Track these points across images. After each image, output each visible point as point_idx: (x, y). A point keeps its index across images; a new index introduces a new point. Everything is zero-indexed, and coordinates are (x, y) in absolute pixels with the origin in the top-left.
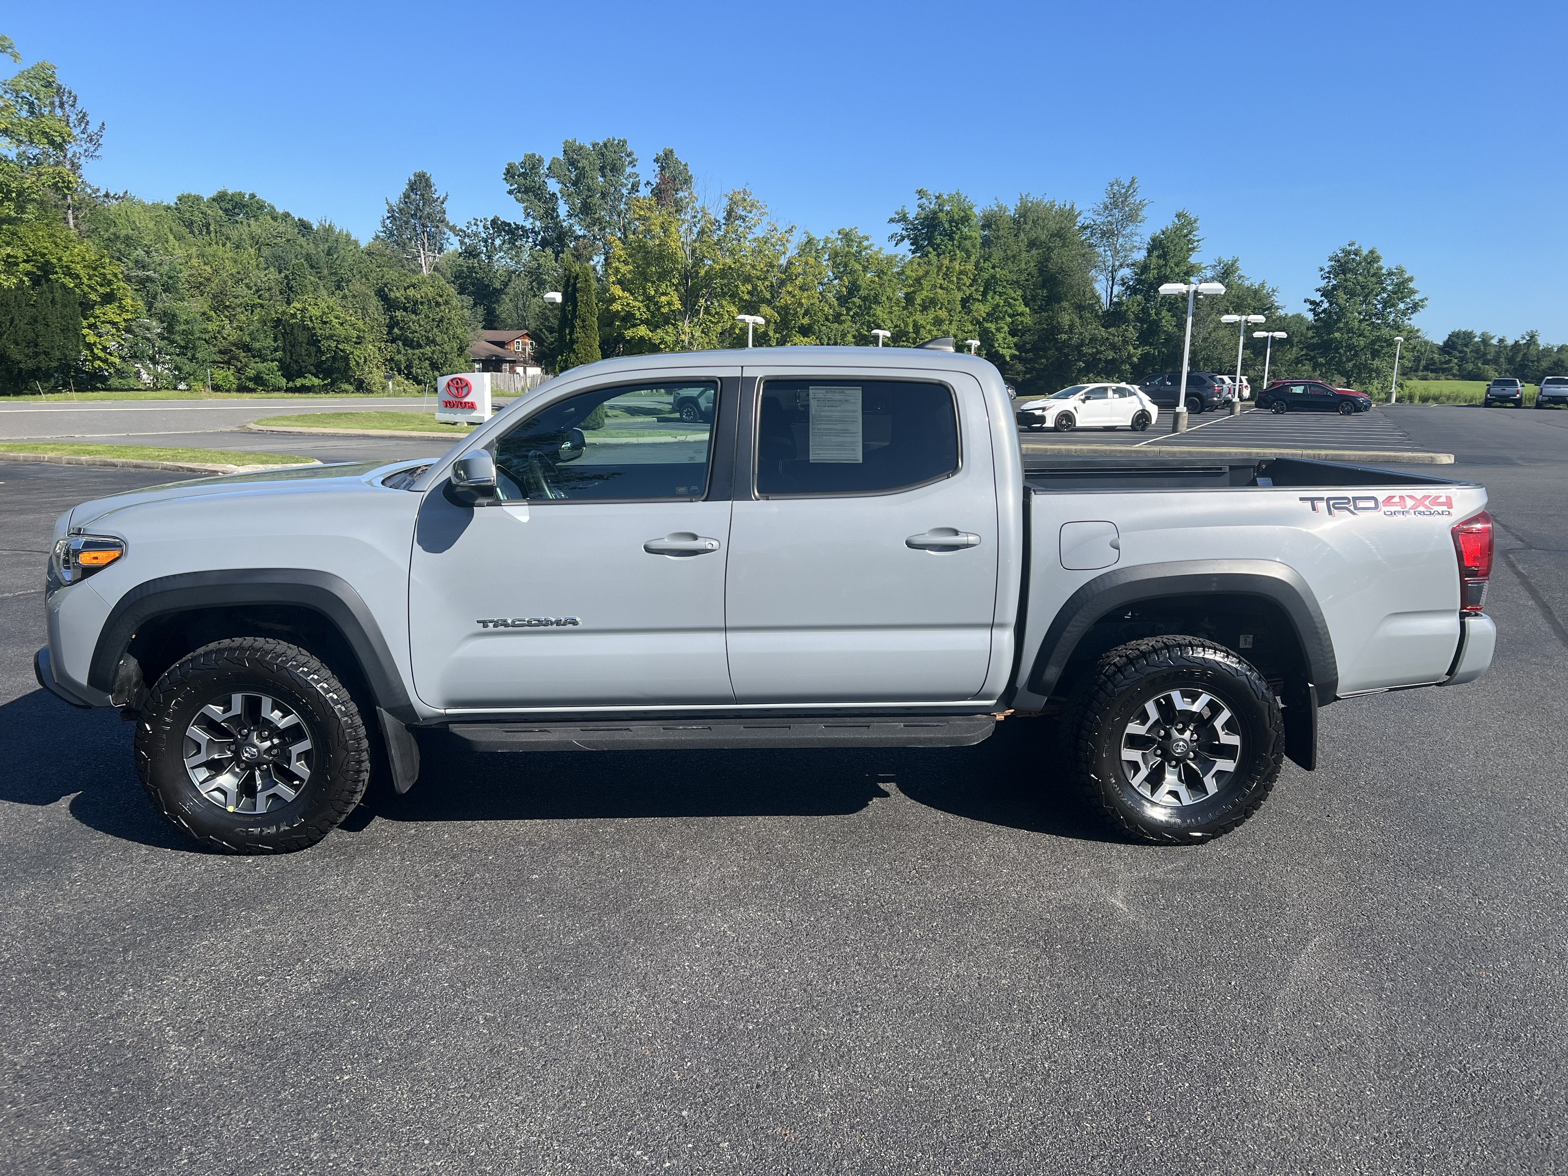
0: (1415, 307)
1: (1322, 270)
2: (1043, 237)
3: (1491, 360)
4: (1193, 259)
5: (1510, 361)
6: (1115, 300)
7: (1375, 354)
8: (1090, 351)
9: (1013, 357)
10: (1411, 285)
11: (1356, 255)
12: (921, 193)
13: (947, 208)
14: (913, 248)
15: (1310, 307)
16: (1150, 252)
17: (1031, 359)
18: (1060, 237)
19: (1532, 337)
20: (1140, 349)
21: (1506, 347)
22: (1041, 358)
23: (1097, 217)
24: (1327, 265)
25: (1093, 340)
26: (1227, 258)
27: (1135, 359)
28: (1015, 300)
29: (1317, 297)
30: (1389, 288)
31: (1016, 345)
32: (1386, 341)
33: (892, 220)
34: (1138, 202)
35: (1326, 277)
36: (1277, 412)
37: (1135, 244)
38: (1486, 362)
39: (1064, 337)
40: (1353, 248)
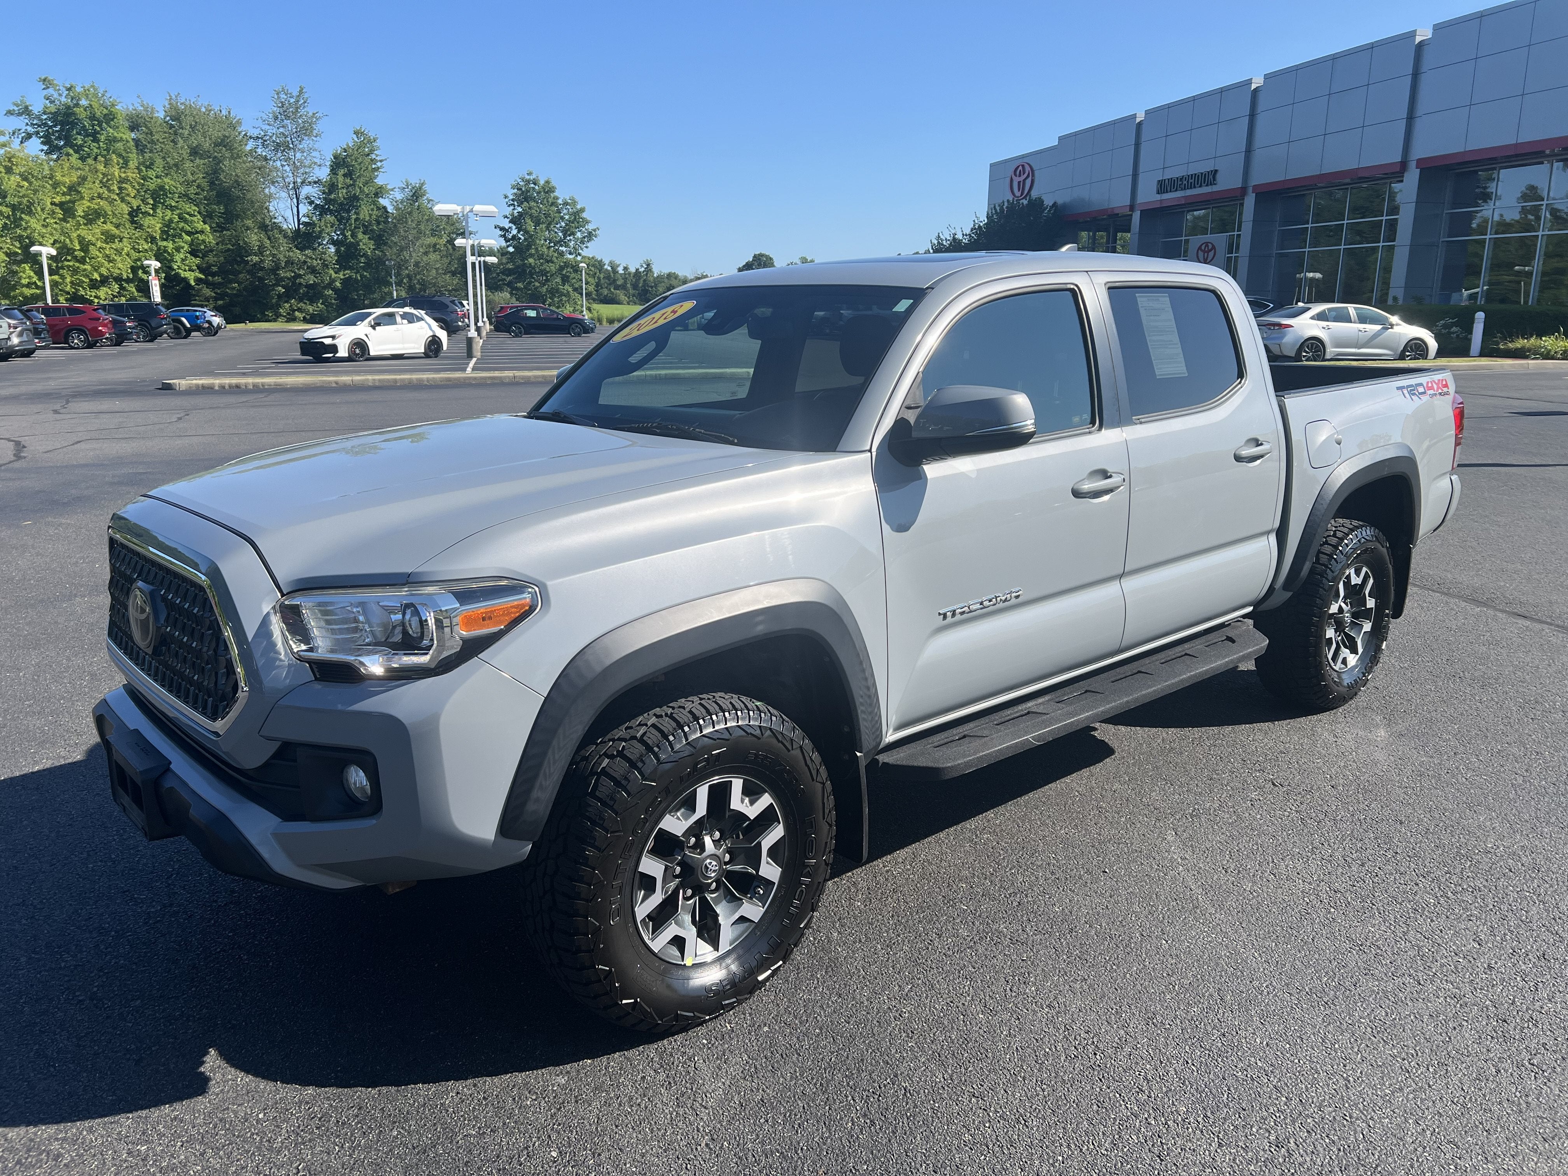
0: (590, 236)
1: (506, 197)
2: (207, 146)
3: (620, 286)
4: (380, 181)
5: (635, 286)
6: (304, 219)
7: (565, 279)
8: (288, 275)
9: (198, 281)
10: (584, 215)
11: (535, 184)
12: (46, 83)
13: (84, 102)
14: (45, 148)
15: (500, 233)
16: (334, 170)
17: (219, 283)
18: (225, 146)
19: (648, 265)
20: (342, 273)
21: (630, 274)
22: (231, 282)
23: (268, 127)
24: (511, 193)
25: (290, 262)
26: (415, 181)
27: (338, 284)
28: (191, 215)
29: (506, 224)
30: (567, 217)
31: (198, 267)
32: (573, 267)
33: (10, 113)
34: (311, 114)
35: (512, 205)
36: (516, 336)
37: (315, 160)
38: (617, 288)
39: (256, 259)
40: (532, 178)
